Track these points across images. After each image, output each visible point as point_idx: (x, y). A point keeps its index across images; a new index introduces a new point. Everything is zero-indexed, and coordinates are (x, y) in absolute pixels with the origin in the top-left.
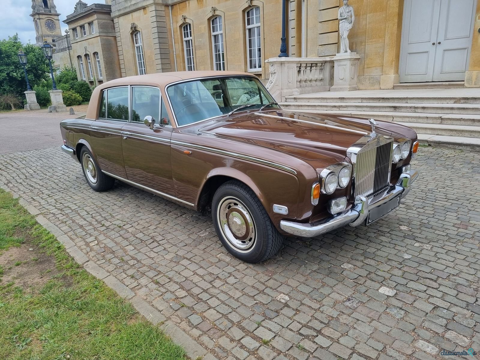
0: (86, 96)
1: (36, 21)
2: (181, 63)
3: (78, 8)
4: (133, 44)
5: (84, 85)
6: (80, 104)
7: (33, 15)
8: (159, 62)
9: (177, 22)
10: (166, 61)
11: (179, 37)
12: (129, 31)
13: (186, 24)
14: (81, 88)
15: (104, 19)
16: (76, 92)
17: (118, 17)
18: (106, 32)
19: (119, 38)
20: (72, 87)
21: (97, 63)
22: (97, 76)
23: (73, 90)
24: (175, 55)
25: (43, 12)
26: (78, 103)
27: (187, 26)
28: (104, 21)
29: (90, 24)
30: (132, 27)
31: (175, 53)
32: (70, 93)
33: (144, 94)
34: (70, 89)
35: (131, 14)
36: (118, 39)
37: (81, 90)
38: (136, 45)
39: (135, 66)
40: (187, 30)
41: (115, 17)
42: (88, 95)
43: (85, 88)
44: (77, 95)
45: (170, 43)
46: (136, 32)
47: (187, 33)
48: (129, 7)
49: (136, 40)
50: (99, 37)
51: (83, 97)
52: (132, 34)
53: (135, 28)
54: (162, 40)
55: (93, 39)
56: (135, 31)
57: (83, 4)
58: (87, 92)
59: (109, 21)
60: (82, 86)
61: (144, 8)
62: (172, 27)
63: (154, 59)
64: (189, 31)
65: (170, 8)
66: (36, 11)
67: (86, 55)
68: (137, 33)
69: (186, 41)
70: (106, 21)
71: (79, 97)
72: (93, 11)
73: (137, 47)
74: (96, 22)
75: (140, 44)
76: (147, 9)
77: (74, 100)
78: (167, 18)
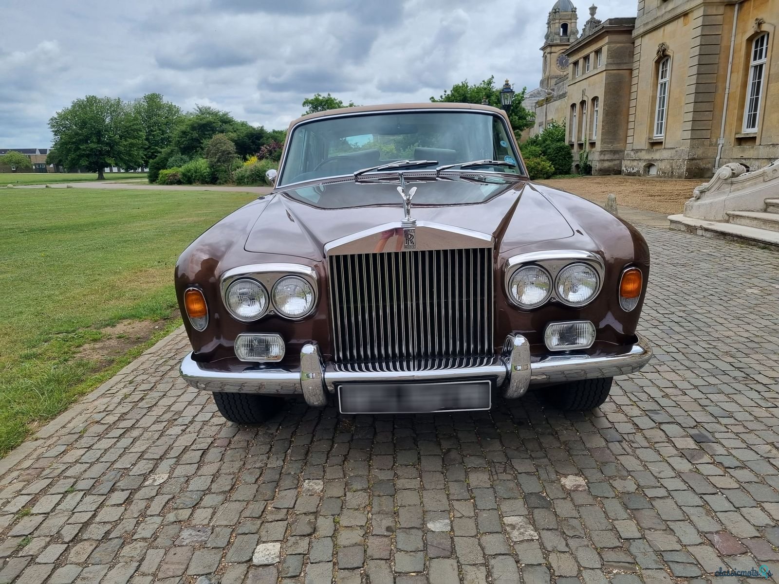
0: (562, 166)
1: (546, 57)
2: (735, 109)
3: (587, 30)
4: (655, 79)
5: (563, 149)
6: (548, 178)
7: (543, 49)
8: (691, 108)
9: (744, 32)
10: (704, 107)
11: (743, 59)
12: (655, 57)
13: (762, 35)
14: (557, 153)
15: (619, 43)
16: (547, 159)
17: (642, 37)
18: (618, 64)
19: (637, 71)
20: (544, 153)
21: (595, 113)
22: (591, 135)
23: (544, 156)
24: (726, 96)
25: (558, 42)
26: (545, 176)
27: (763, 38)
28: (619, 45)
29: (598, 52)
30: (659, 51)
31: (727, 90)
32: (538, 160)
33: (654, 165)
34: (540, 154)
35: (662, 29)
36: (635, 73)
37: (556, 157)
38: (661, 81)
39: (651, 118)
40: (762, 45)
41: (637, 37)
42: (565, 164)
43: (563, 153)
44: (548, 164)
45: (721, 72)
46: (666, 58)
47: (761, 50)
48: (662, 16)
49: (663, 72)
50: (605, 72)
51: (556, 167)
52: (658, 62)
53: (664, 51)
54: (704, 69)
55: (596, 76)
56: (663, 57)
57: (594, 22)
58: (565, 159)
59: (627, 45)
60: (560, 151)
61: (685, 14)
62: (732, 43)
63: (683, 104)
64: (764, 47)
65: (737, 7)
66: (549, 42)
67: (583, 103)
68: (667, 60)
69: (756, 67)
70: (622, 45)
71: (550, 166)
72: (604, 30)
73: (662, 84)
74: (605, 50)
75: (667, 79)
76: (690, 15)
77: (541, 171)
78: (726, 27)
